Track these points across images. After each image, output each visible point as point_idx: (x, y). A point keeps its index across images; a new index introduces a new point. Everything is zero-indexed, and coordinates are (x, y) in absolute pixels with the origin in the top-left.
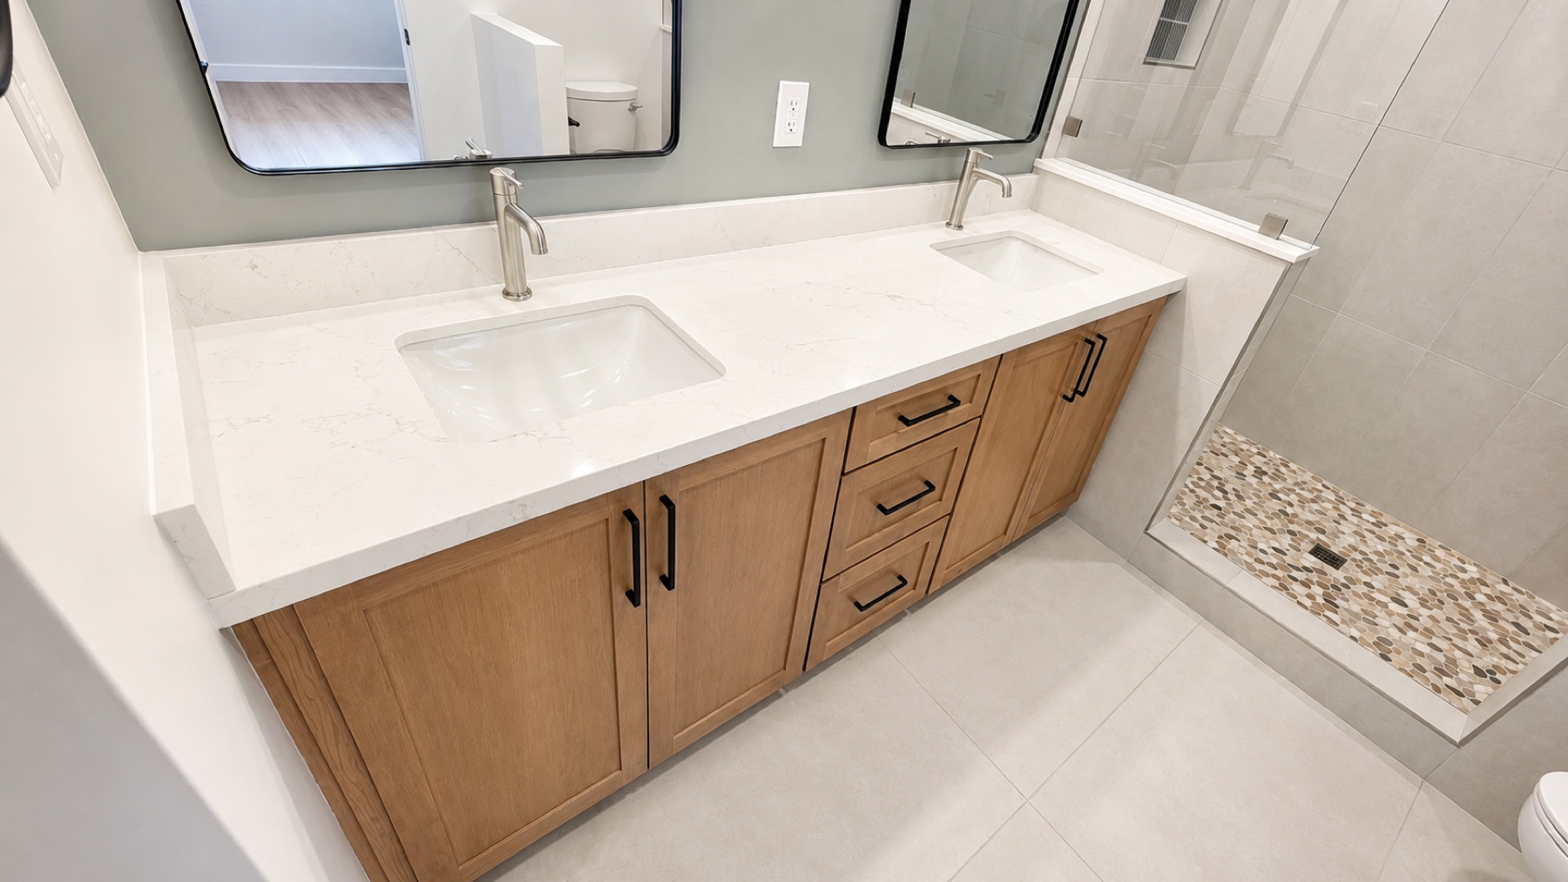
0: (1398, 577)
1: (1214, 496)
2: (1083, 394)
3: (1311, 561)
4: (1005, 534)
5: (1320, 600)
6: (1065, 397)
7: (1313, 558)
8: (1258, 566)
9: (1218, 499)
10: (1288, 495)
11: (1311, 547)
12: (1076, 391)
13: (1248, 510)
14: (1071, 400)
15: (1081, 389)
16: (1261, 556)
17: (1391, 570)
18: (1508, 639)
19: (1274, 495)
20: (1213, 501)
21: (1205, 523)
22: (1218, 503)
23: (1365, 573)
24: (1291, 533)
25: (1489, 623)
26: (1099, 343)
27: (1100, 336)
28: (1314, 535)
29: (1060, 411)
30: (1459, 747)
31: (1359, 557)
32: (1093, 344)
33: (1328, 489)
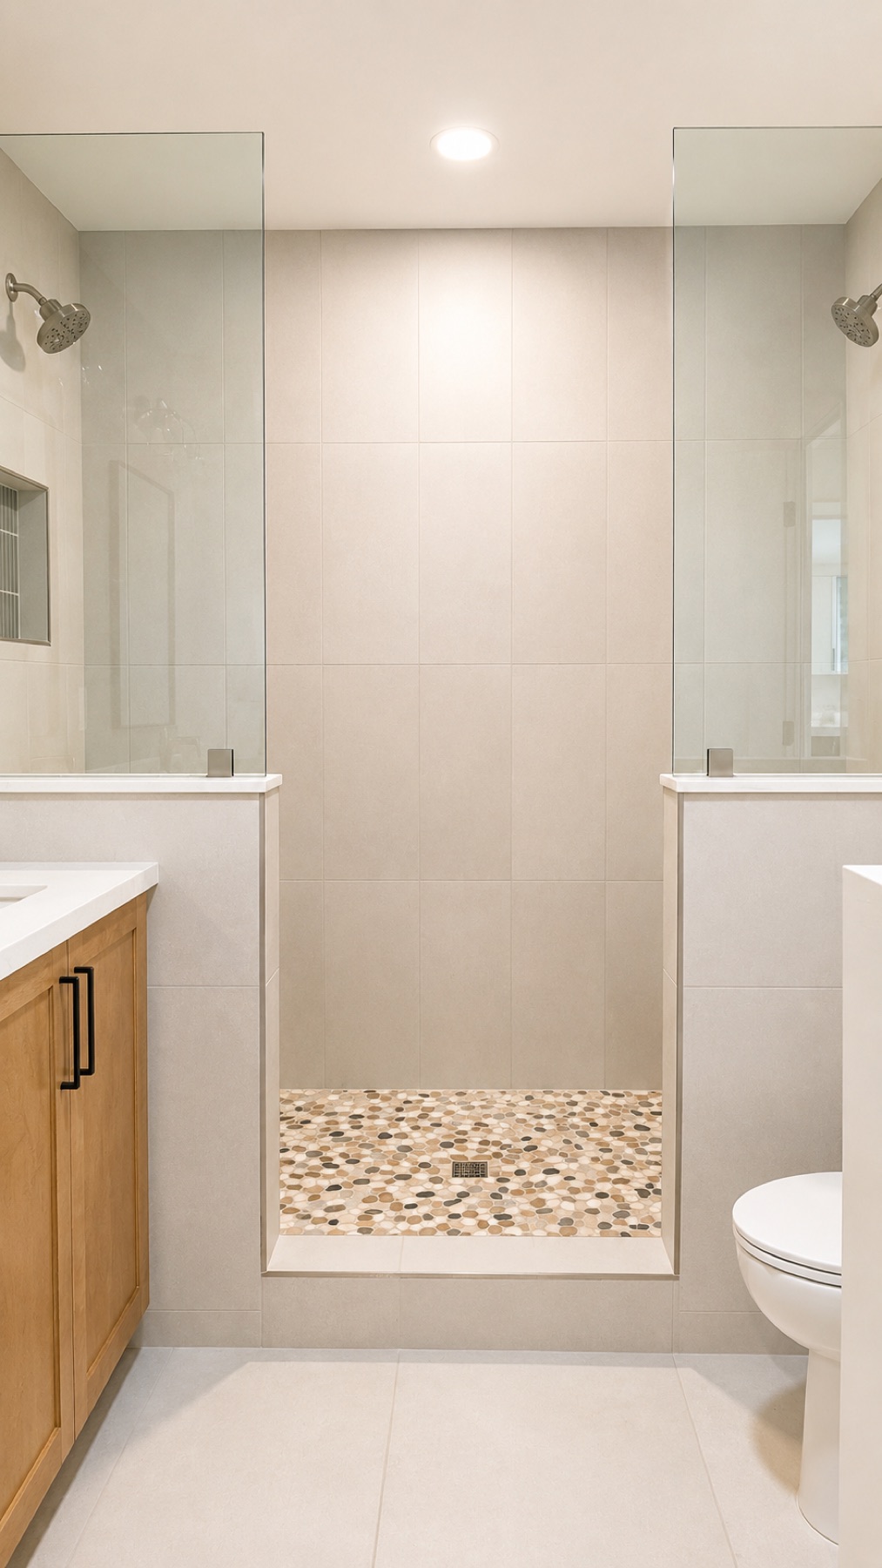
0: (535, 1148)
1: (326, 1177)
2: (89, 1072)
3: (459, 1184)
4: (57, 1424)
5: (493, 1222)
6: (64, 1086)
7: (459, 1180)
8: (416, 1227)
9: (332, 1176)
10: (397, 1126)
11: (449, 1167)
12: (78, 1073)
13: (369, 1171)
14: (75, 1085)
15: (84, 1065)
16: (414, 1212)
17: (526, 1144)
18: (641, 1147)
19: (384, 1136)
20: (326, 1183)
21: (332, 1216)
22: (334, 1182)
23: (507, 1162)
24: (424, 1165)
25: (619, 1139)
26: (83, 978)
27: (77, 970)
28: (445, 1154)
29: (68, 1111)
30: (677, 1278)
31: (495, 1149)
32: (75, 981)
33: (427, 1096)
